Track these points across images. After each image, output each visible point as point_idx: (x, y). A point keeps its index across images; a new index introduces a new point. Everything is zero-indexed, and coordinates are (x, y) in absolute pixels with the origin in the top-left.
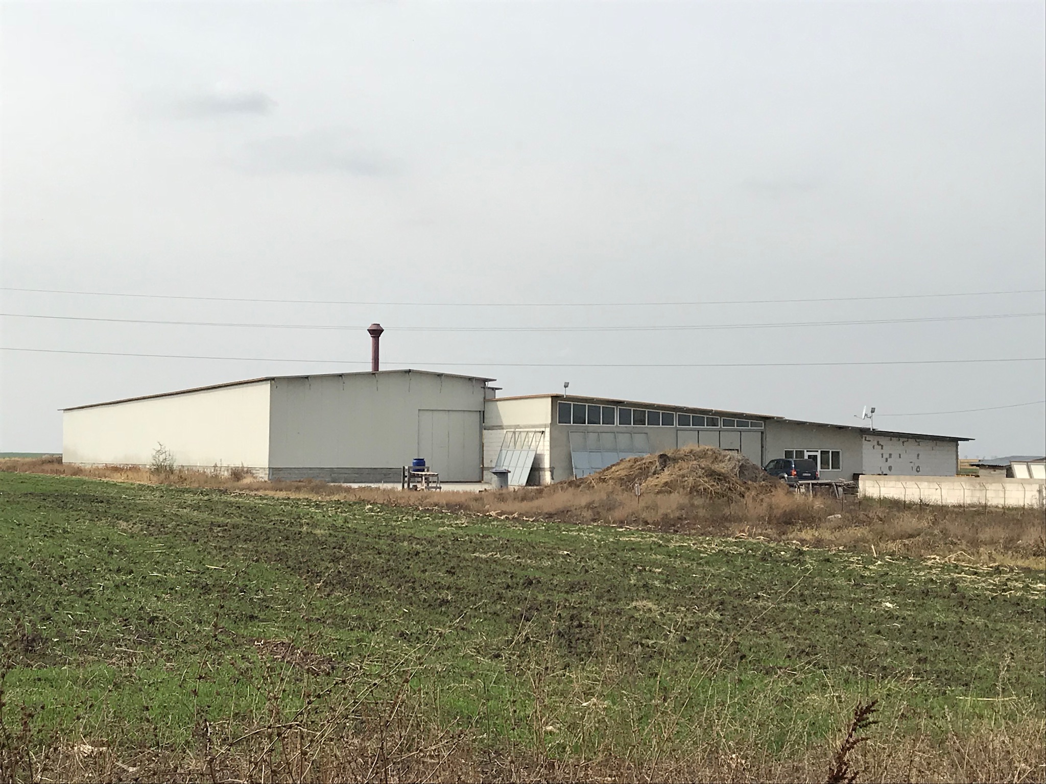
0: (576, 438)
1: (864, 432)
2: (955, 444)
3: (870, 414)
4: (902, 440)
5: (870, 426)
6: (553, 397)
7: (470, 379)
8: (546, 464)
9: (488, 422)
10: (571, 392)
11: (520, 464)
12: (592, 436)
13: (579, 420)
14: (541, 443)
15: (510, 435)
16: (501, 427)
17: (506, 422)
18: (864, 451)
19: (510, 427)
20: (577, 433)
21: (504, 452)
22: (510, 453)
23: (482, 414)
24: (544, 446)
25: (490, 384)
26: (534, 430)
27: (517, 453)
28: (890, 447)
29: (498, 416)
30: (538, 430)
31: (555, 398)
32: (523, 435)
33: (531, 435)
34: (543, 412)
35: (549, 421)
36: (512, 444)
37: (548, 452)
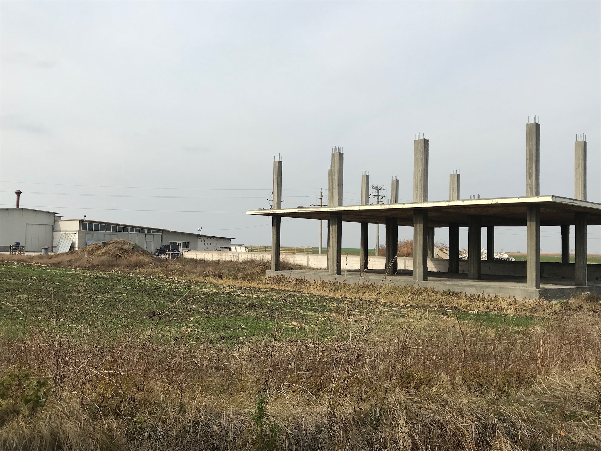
0: (89, 236)
1: (198, 236)
2: (229, 240)
3: (200, 230)
4: (211, 238)
5: (200, 234)
6: (80, 220)
7: (49, 213)
8: (76, 245)
9: (56, 229)
10: (87, 219)
11: (66, 245)
12: (95, 236)
13: (90, 229)
14: (75, 237)
15: (63, 234)
16: (60, 231)
17: (62, 230)
18: (198, 242)
19: (64, 231)
20: (89, 234)
21: (61, 241)
22: (63, 241)
23: (53, 226)
24: (76, 239)
25: (57, 215)
26: (72, 232)
27: (65, 241)
28: (208, 241)
29: (59, 226)
30: (74, 232)
31: (81, 221)
32: (68, 234)
33: (71, 234)
34: (76, 226)
35: (78, 230)
36: (64, 238)
37: (77, 241)
